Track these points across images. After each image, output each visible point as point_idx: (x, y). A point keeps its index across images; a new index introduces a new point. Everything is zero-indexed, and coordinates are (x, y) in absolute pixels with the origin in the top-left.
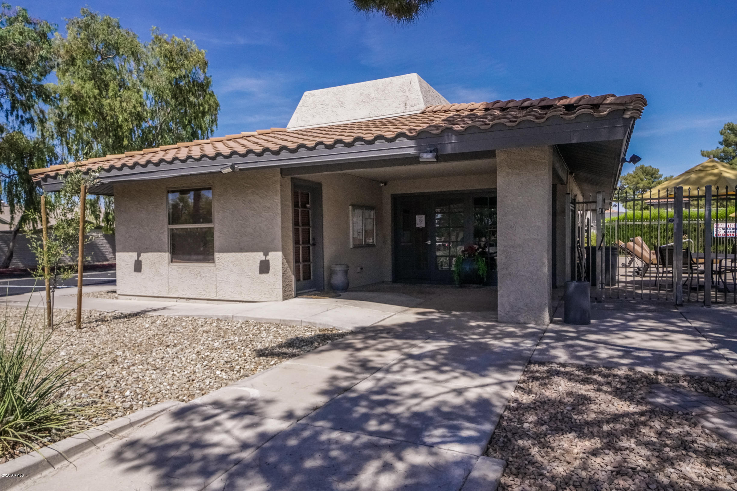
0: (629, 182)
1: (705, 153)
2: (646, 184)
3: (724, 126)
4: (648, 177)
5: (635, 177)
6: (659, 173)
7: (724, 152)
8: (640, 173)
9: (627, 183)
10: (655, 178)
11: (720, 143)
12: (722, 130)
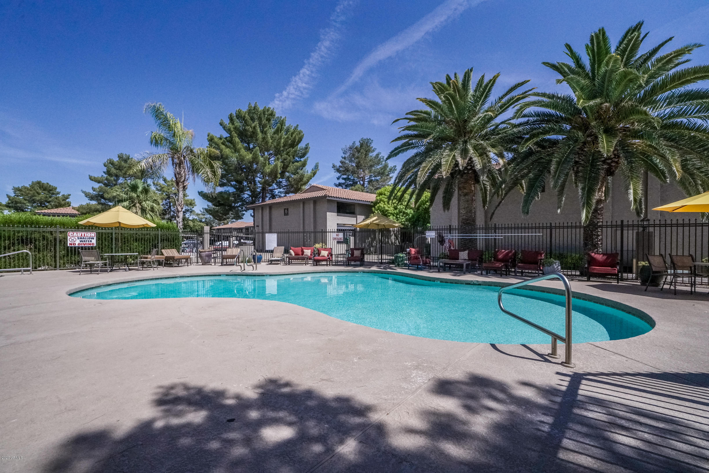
0: (24, 193)
1: (92, 178)
2: (43, 198)
3: (107, 160)
4: (46, 192)
5: (31, 191)
6: (57, 190)
7: (107, 179)
8: (36, 187)
9: (22, 194)
10: (53, 194)
11: (104, 172)
12: (105, 163)
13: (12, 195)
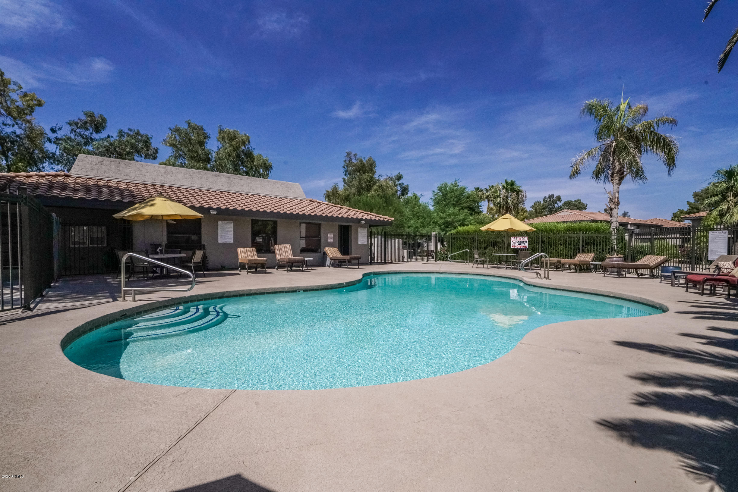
13: (692, 201)
